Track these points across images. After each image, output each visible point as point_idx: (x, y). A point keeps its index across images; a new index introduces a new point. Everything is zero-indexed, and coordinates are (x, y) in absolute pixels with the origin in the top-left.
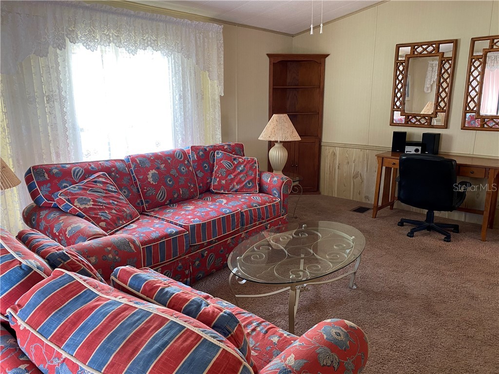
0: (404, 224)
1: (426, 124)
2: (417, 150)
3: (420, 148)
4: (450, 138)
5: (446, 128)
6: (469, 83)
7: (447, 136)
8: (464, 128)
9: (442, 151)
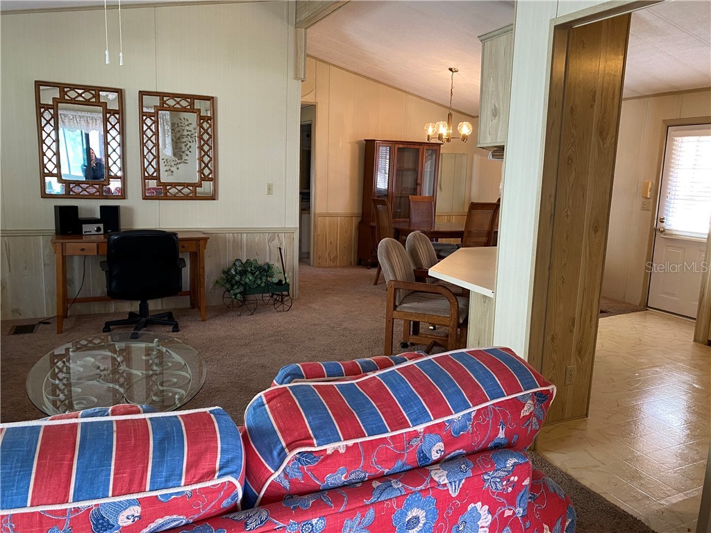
0: (111, 327)
1: (98, 194)
2: (99, 229)
3: (101, 226)
4: (130, 211)
5: (124, 199)
6: (143, 144)
7: (126, 208)
8: (145, 198)
9: (122, 228)
